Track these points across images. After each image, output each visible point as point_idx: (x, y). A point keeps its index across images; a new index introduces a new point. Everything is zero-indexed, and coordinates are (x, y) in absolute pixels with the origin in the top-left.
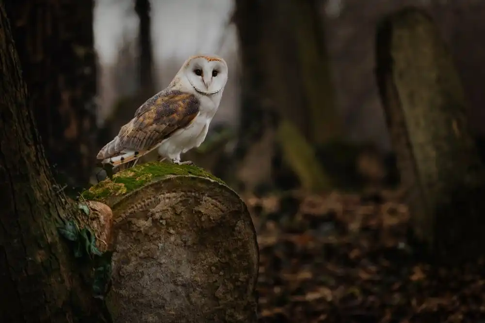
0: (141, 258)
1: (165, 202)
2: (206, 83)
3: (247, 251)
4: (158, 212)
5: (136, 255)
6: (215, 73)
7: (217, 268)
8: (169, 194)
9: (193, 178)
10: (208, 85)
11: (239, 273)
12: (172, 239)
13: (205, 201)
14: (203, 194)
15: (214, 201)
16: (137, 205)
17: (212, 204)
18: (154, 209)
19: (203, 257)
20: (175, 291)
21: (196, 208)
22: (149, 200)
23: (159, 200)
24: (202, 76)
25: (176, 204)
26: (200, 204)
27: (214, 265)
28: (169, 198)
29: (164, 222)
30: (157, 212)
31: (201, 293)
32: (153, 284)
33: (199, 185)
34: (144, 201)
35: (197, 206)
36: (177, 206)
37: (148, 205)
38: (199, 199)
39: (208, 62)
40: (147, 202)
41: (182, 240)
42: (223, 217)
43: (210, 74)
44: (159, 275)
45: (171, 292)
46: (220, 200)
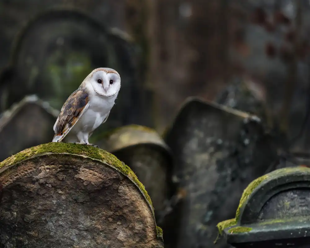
0: (40, 210)
1: (46, 172)
2: (105, 88)
3: (137, 207)
4: (42, 179)
5: (35, 208)
6: (111, 82)
7: (114, 219)
8: (48, 166)
9: (66, 155)
10: (107, 90)
11: (134, 223)
12: (63, 197)
13: (83, 171)
14: (80, 166)
15: (91, 171)
16: (21, 173)
17: (90, 174)
18: (36, 177)
19: (98, 211)
20: (79, 234)
21: (76, 176)
22: (31, 170)
23: (40, 170)
24: (102, 84)
25: (56, 173)
26: (79, 173)
27: (110, 217)
28: (49, 169)
29: (50, 186)
30: (40, 179)
31: (105, 237)
32: (57, 229)
33: (73, 160)
34: (26, 171)
35: (76, 174)
36: (58, 174)
37: (31, 173)
38: (77, 170)
39: (107, 74)
40: (29, 171)
41: (72, 199)
42: (104, 183)
43: (108, 82)
44: (61, 223)
45: (76, 235)
46: (97, 171)
